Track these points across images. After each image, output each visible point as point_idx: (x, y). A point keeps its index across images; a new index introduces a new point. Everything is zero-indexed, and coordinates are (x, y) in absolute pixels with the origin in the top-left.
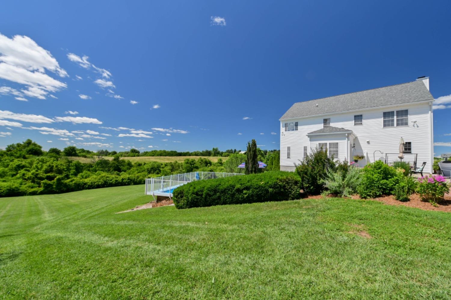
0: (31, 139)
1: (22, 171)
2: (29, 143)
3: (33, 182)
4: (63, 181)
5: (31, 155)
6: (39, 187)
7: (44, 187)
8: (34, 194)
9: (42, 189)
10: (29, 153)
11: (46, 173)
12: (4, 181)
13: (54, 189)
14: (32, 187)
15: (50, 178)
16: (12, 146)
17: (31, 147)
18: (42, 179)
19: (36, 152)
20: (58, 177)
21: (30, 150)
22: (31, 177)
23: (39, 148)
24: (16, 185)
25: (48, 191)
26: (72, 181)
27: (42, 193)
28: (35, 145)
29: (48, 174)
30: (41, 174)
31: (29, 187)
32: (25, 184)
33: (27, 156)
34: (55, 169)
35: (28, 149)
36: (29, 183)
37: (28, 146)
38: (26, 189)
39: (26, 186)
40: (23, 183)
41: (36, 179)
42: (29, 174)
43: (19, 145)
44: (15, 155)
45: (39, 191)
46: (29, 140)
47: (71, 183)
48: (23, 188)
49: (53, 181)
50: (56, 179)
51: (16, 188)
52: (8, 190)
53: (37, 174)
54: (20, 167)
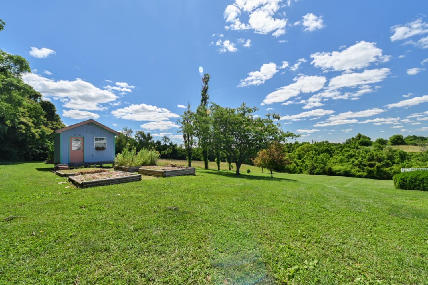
0: (360, 133)
1: (353, 159)
2: (359, 136)
3: (359, 167)
4: (382, 169)
5: (362, 146)
6: (364, 172)
7: (367, 172)
8: (360, 176)
9: (365, 174)
10: (361, 144)
11: (368, 161)
12: (342, 166)
13: (375, 175)
14: (359, 172)
15: (371, 166)
16: (349, 140)
17: (361, 139)
18: (365, 166)
19: (366, 143)
20: (377, 165)
21: (361, 142)
22: (357, 164)
23: (368, 140)
24: (349, 169)
25: (370, 176)
26: (391, 170)
27: (366, 177)
28: (365, 137)
29: (370, 162)
30: (365, 162)
31: (357, 171)
32: (354, 169)
33: (359, 147)
34: (375, 158)
35: (359, 141)
36: (357, 169)
37: (359, 139)
38: (355, 173)
39: (355, 170)
40: (353, 168)
41: (361, 165)
42: (356, 162)
43: (353, 139)
44: (351, 146)
45: (364, 175)
46: (359, 134)
47: (390, 171)
48: (353, 171)
49: (373, 168)
50: (375, 166)
51: (348, 171)
52: (344, 171)
53: (362, 162)
54: (351, 156)
